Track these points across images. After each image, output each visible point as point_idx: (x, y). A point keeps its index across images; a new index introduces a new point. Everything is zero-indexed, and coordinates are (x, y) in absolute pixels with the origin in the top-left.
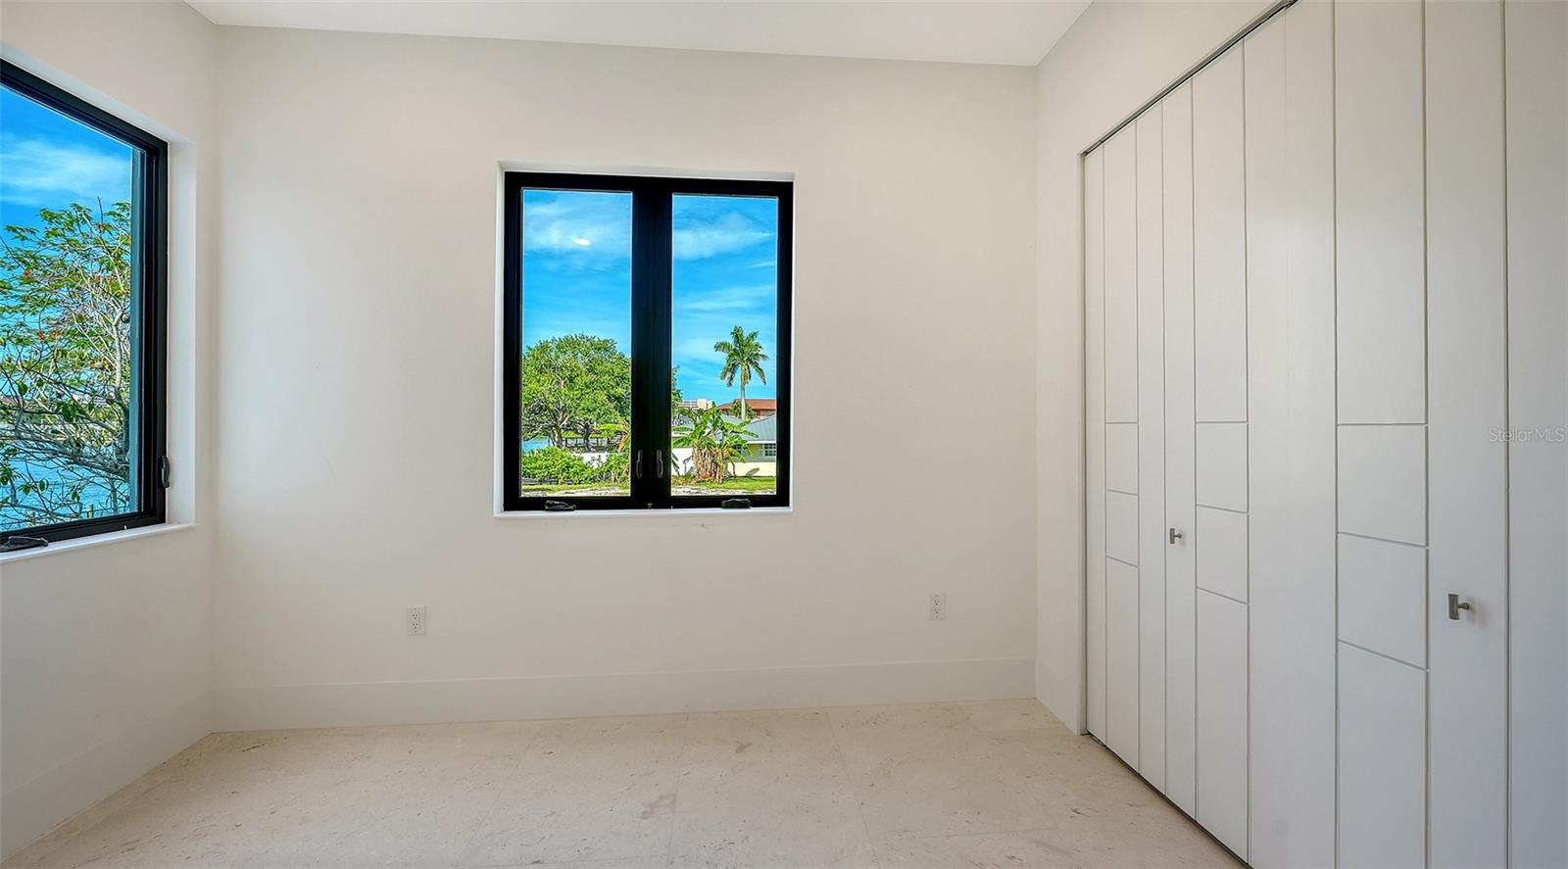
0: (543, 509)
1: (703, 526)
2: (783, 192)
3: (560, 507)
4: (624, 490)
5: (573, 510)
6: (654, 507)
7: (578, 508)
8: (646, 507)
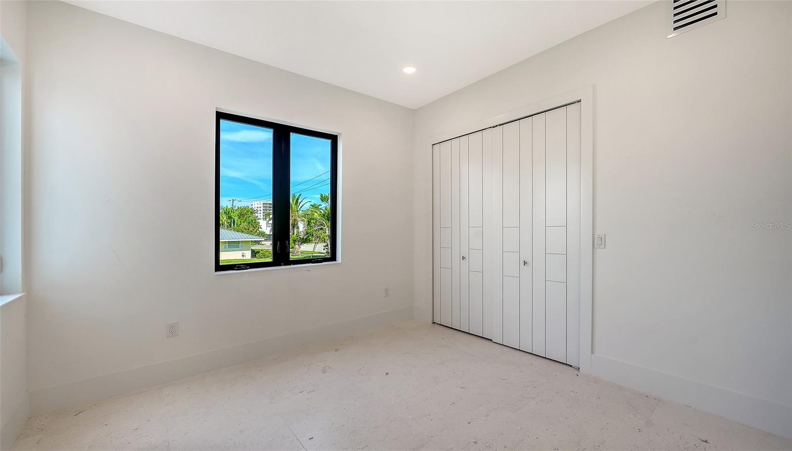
0: (233, 270)
1: (308, 271)
2: (334, 139)
3: (244, 268)
4: (270, 260)
5: (248, 269)
6: (283, 265)
7: (250, 268)
8: (281, 265)
